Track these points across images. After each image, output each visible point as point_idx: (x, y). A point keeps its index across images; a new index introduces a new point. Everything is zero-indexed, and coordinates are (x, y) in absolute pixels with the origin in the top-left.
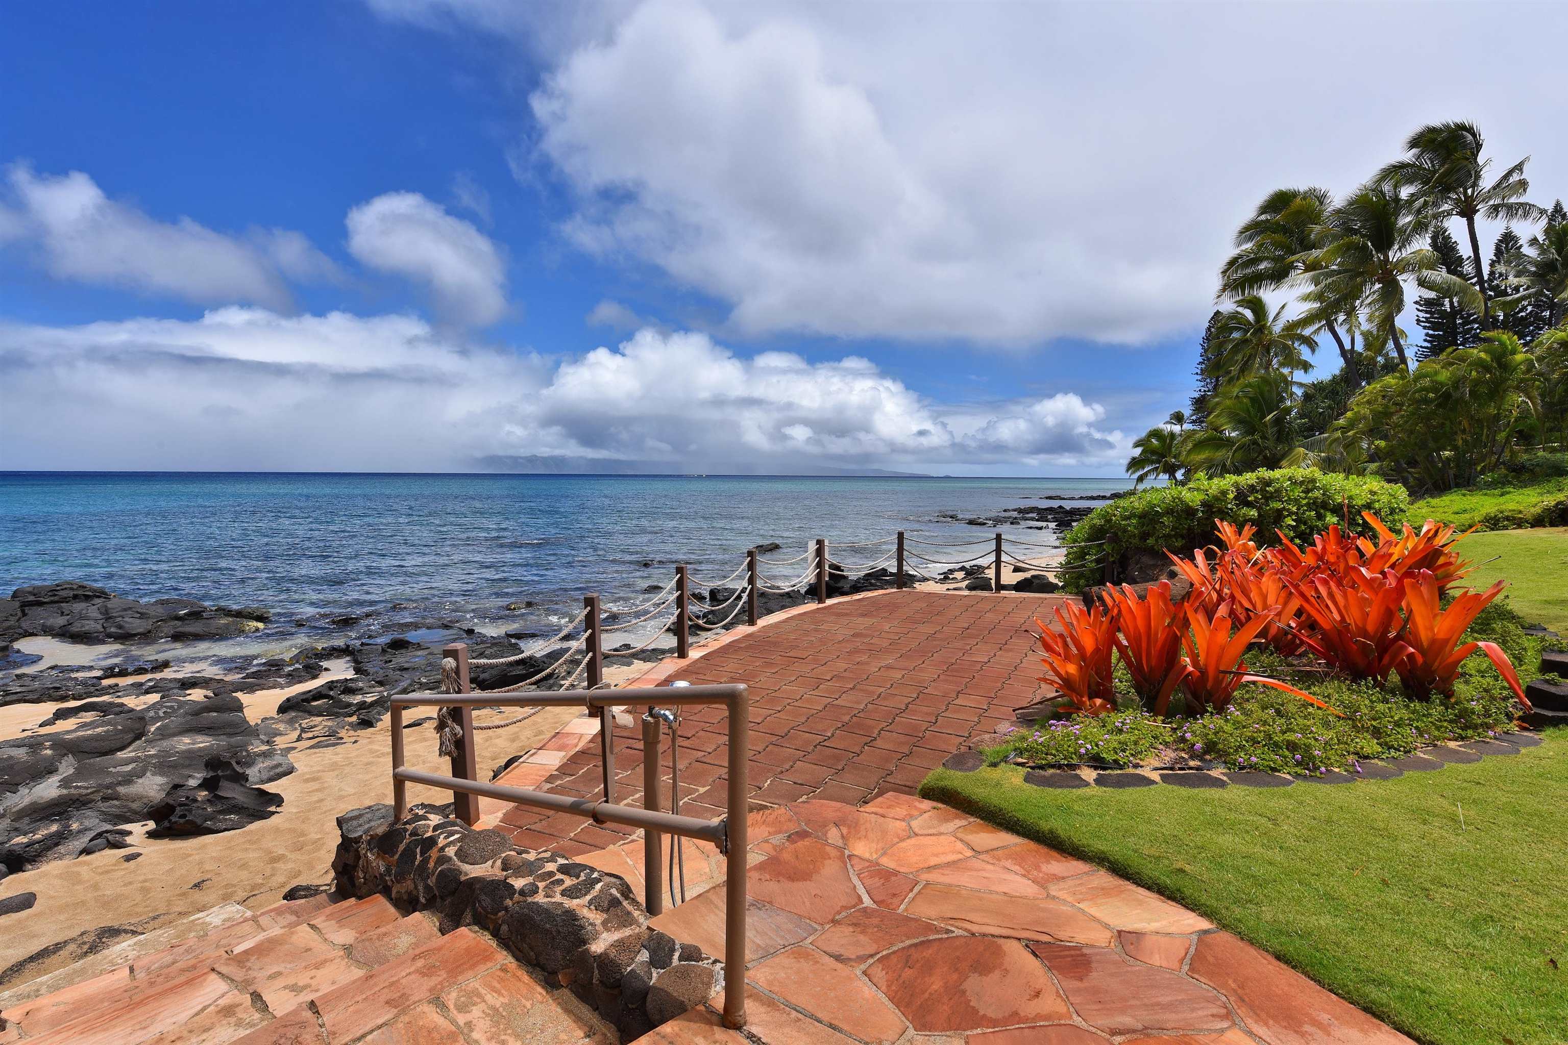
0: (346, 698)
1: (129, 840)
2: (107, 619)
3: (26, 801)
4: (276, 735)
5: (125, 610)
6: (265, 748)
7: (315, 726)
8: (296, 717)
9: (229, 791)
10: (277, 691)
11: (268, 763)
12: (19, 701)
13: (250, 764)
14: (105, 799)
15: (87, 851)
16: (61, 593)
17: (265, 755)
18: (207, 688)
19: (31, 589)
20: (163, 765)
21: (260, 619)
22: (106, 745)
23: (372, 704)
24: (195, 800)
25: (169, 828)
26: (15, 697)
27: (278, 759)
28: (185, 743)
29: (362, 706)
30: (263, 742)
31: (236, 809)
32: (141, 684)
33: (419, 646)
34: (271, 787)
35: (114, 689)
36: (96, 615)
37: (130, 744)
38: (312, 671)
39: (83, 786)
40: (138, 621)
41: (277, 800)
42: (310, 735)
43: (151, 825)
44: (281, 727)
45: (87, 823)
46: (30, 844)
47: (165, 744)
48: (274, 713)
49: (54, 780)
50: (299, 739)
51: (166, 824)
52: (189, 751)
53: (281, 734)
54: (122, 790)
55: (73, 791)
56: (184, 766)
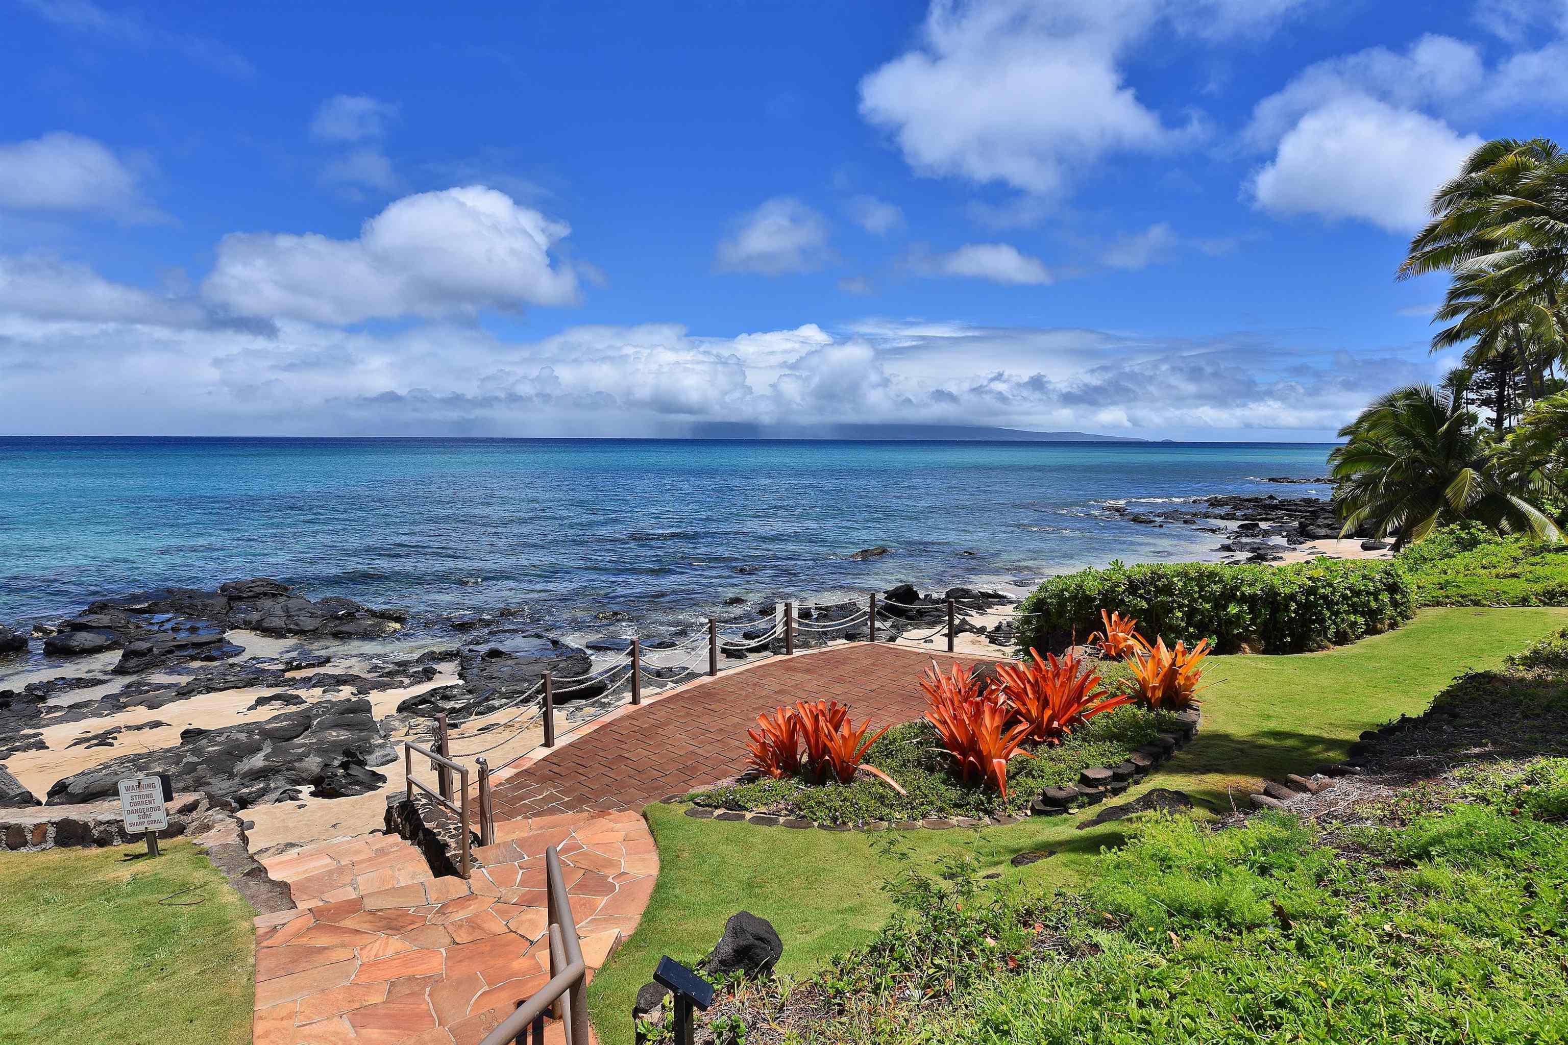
0: (441, 704)
1: (300, 796)
2: (289, 616)
3: (247, 768)
4: (393, 730)
5: (300, 610)
6: (381, 741)
7: (419, 725)
8: (407, 716)
9: (355, 770)
10: (401, 690)
11: (382, 752)
12: (232, 688)
13: (370, 753)
14: (288, 770)
15: (279, 800)
16: (256, 589)
17: (381, 746)
18: (353, 685)
19: (234, 585)
20: (321, 750)
21: (398, 619)
22: (288, 734)
23: (460, 710)
24: (336, 775)
25: (322, 791)
26: (230, 685)
27: (388, 750)
28: (334, 735)
29: (453, 711)
30: (381, 737)
31: (358, 783)
32: (310, 679)
33: (509, 656)
34: (380, 770)
35: (292, 682)
36: (280, 612)
37: (301, 734)
38: (429, 674)
39: (276, 761)
40: (309, 620)
41: (383, 778)
42: (414, 732)
43: (313, 788)
44: (396, 723)
45: (279, 784)
46: (250, 793)
47: (322, 735)
48: (394, 712)
49: (261, 755)
50: (407, 734)
51: (320, 788)
52: (335, 741)
53: (395, 730)
54: (296, 764)
55: (271, 763)
56: (332, 752)
